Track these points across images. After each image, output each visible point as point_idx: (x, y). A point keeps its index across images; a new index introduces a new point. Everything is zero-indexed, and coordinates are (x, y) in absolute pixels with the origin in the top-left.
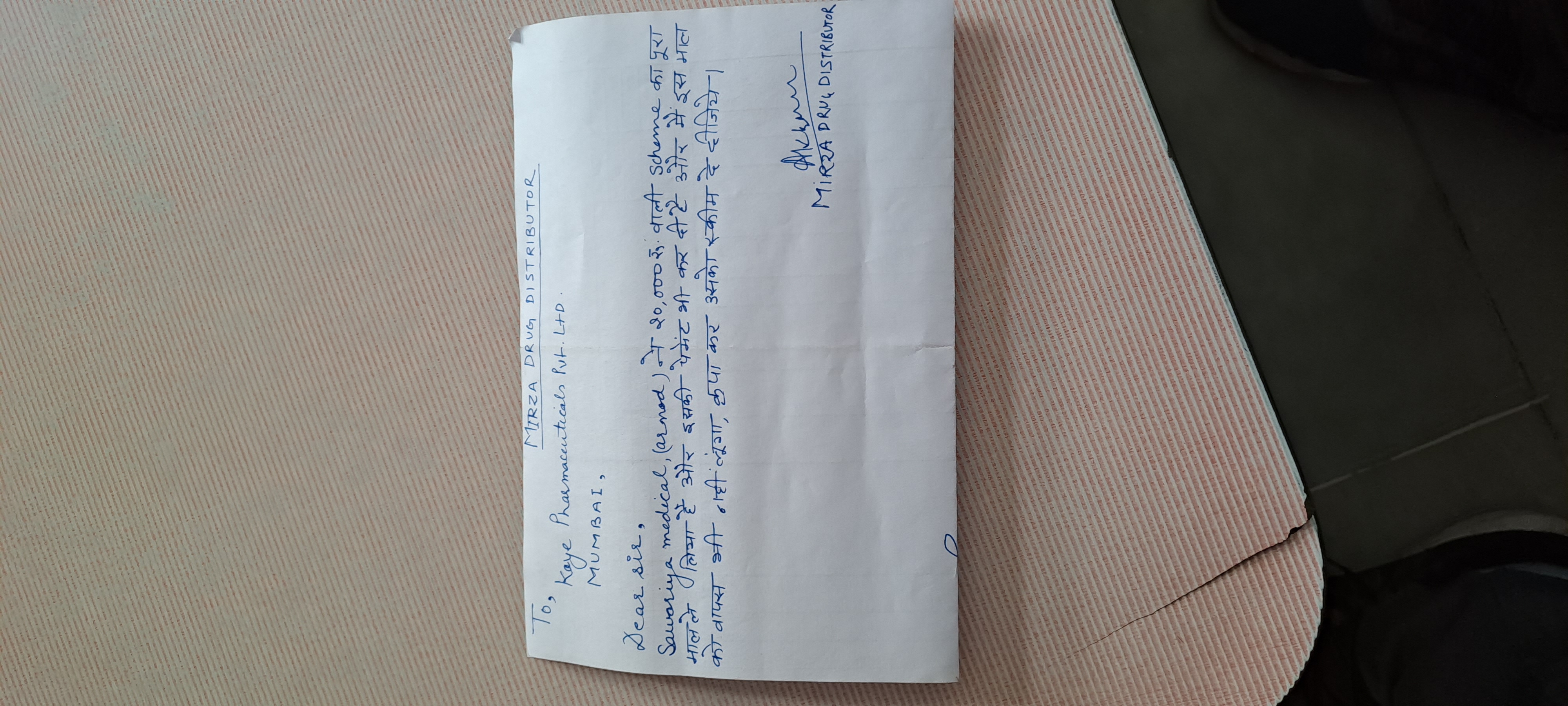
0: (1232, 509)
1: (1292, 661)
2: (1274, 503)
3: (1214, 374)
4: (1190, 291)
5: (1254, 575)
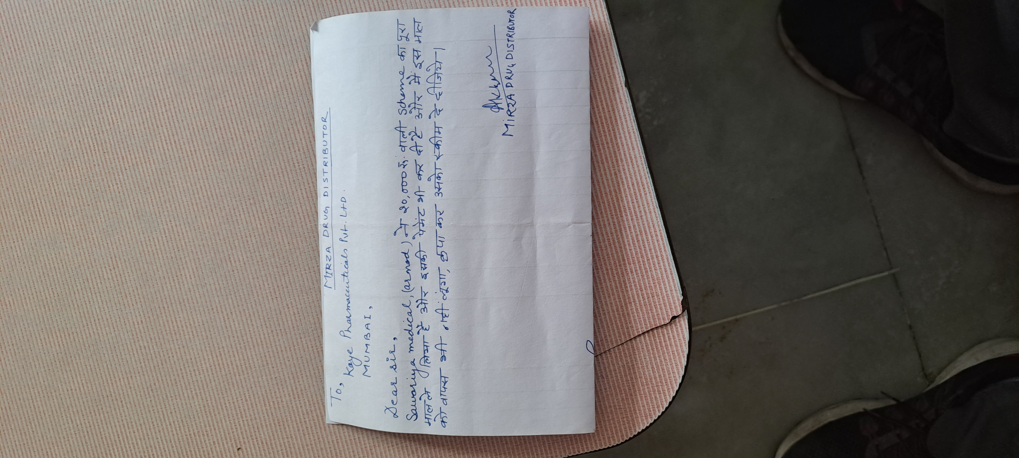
0: (639, 301)
1: (665, 395)
2: (664, 300)
3: (638, 220)
4: (629, 169)
5: (648, 342)
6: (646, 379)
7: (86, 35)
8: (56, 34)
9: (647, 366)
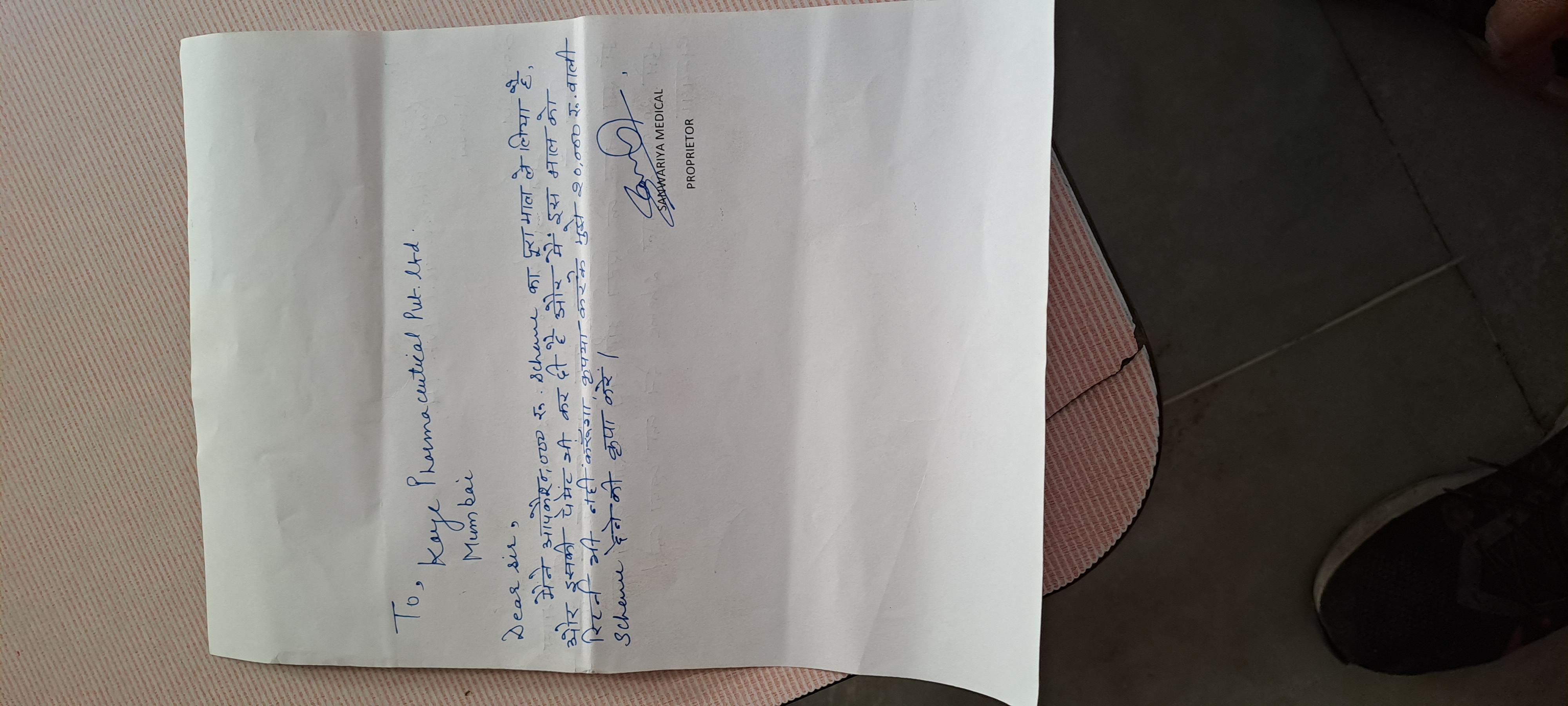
0: (1064, 345)
1: (1133, 491)
2: (1104, 336)
5: (1090, 409)
6: (1097, 470)
7: (115, 84)
8: (69, 93)
9: (1095, 449)
